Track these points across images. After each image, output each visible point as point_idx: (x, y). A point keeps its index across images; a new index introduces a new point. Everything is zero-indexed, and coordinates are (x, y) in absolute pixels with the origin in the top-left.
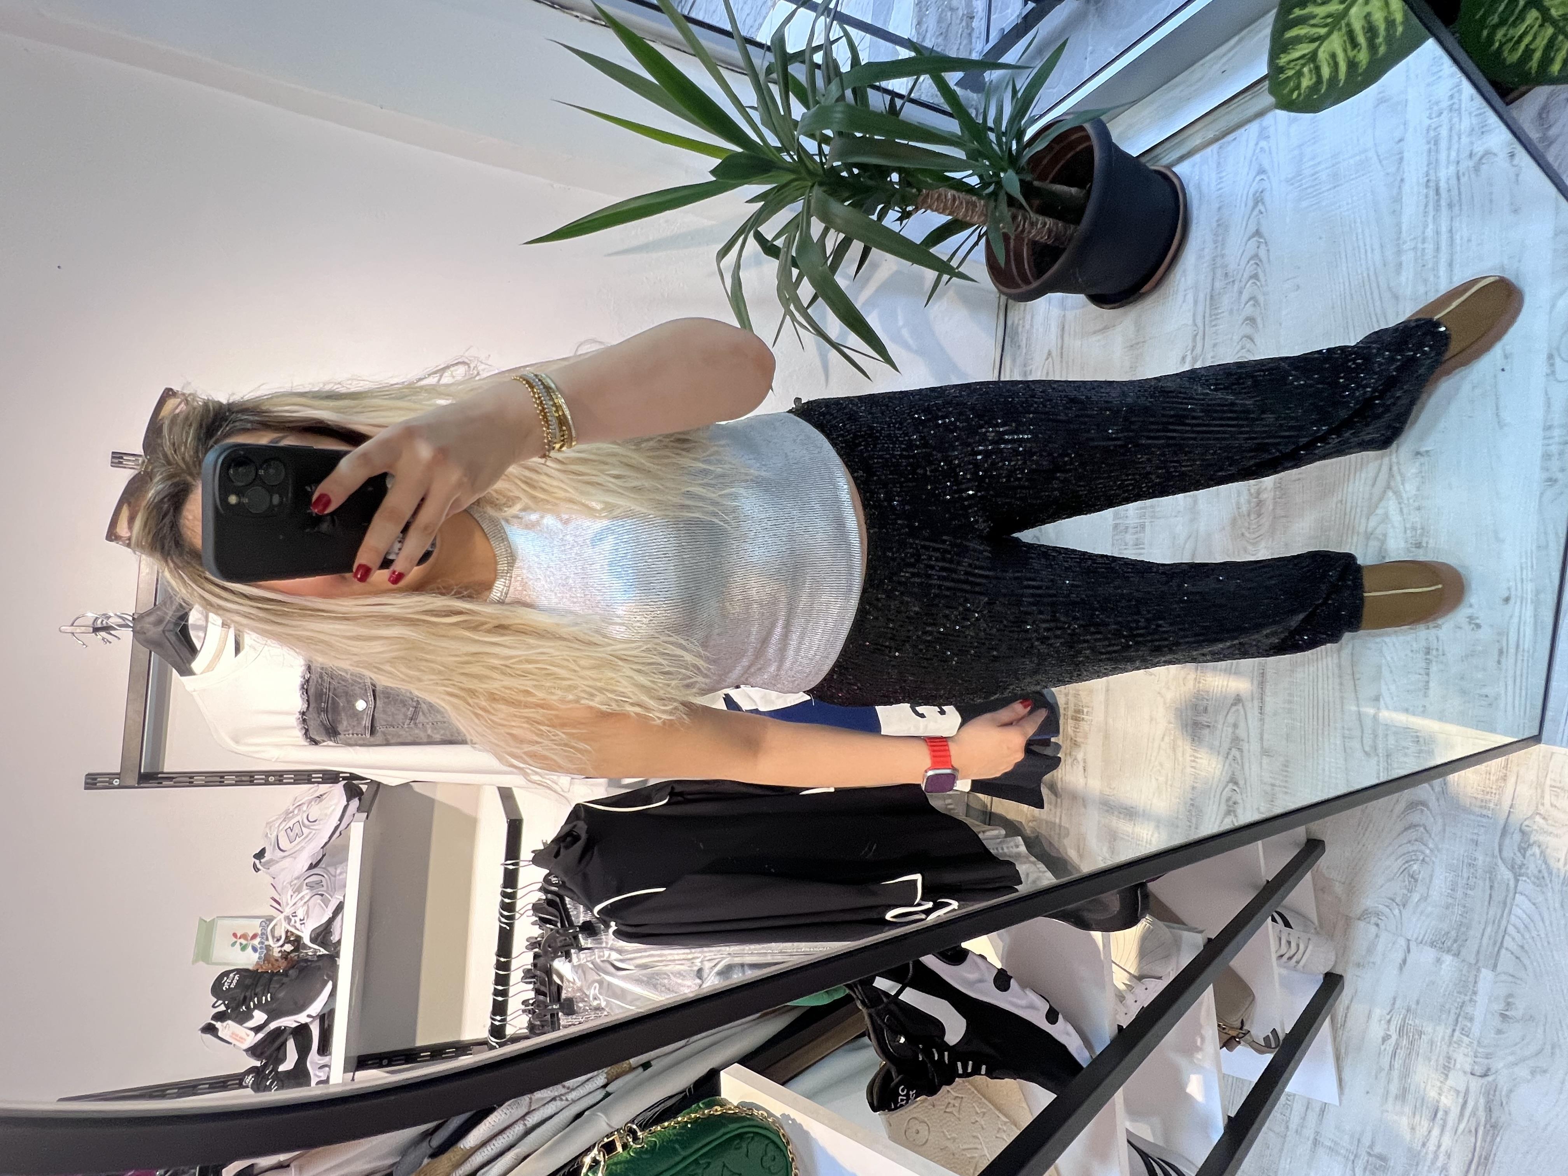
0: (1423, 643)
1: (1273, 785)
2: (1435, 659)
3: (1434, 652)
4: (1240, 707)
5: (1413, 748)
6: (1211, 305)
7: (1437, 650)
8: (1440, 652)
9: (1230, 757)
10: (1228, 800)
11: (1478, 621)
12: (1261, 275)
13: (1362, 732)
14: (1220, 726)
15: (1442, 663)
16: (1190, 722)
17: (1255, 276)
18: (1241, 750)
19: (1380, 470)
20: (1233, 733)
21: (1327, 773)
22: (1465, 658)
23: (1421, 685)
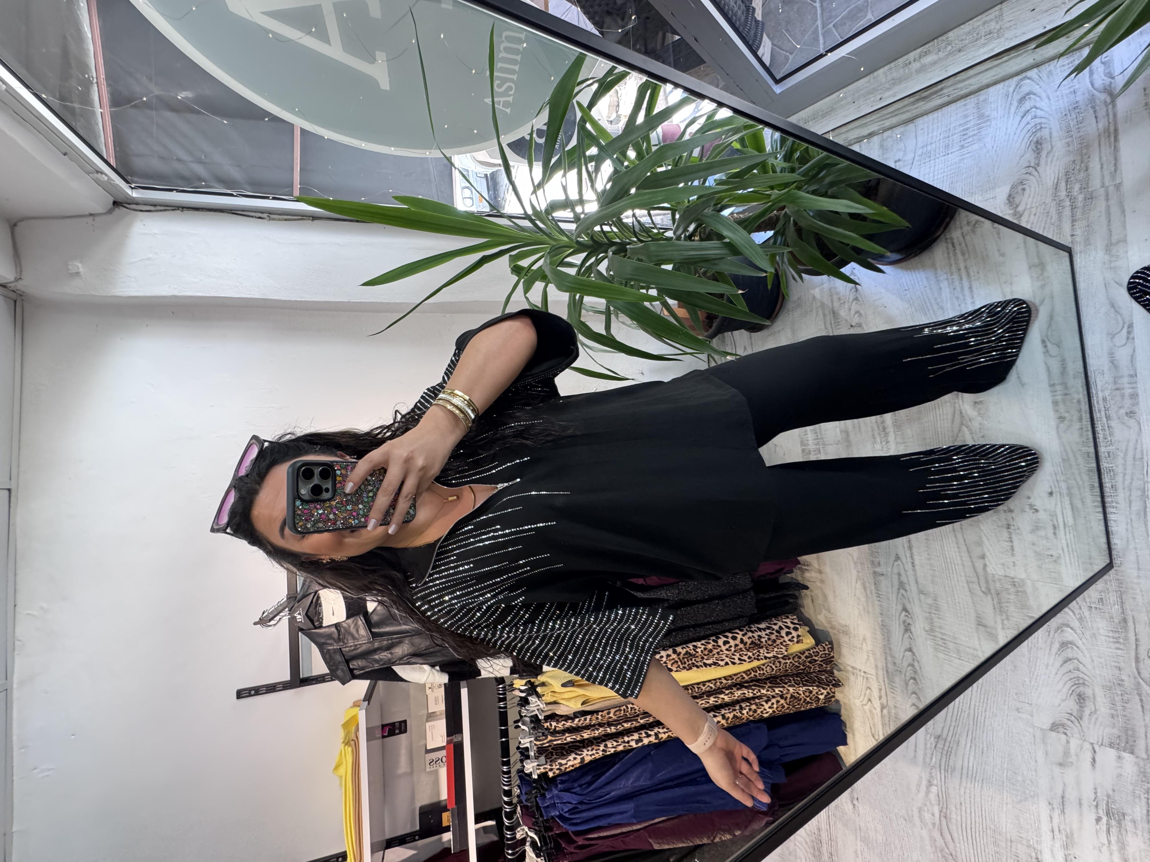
1: (930, 613)
2: (1014, 532)
3: (1013, 527)
4: (899, 562)
5: (1012, 590)
6: (834, 316)
9: (900, 595)
10: (904, 622)
11: (1035, 507)
12: (859, 298)
13: (978, 578)
14: (889, 574)
15: (1019, 534)
16: (871, 572)
17: (856, 299)
18: (906, 591)
19: (954, 414)
20: (899, 579)
21: (962, 605)
22: (1033, 531)
23: (1009, 548)
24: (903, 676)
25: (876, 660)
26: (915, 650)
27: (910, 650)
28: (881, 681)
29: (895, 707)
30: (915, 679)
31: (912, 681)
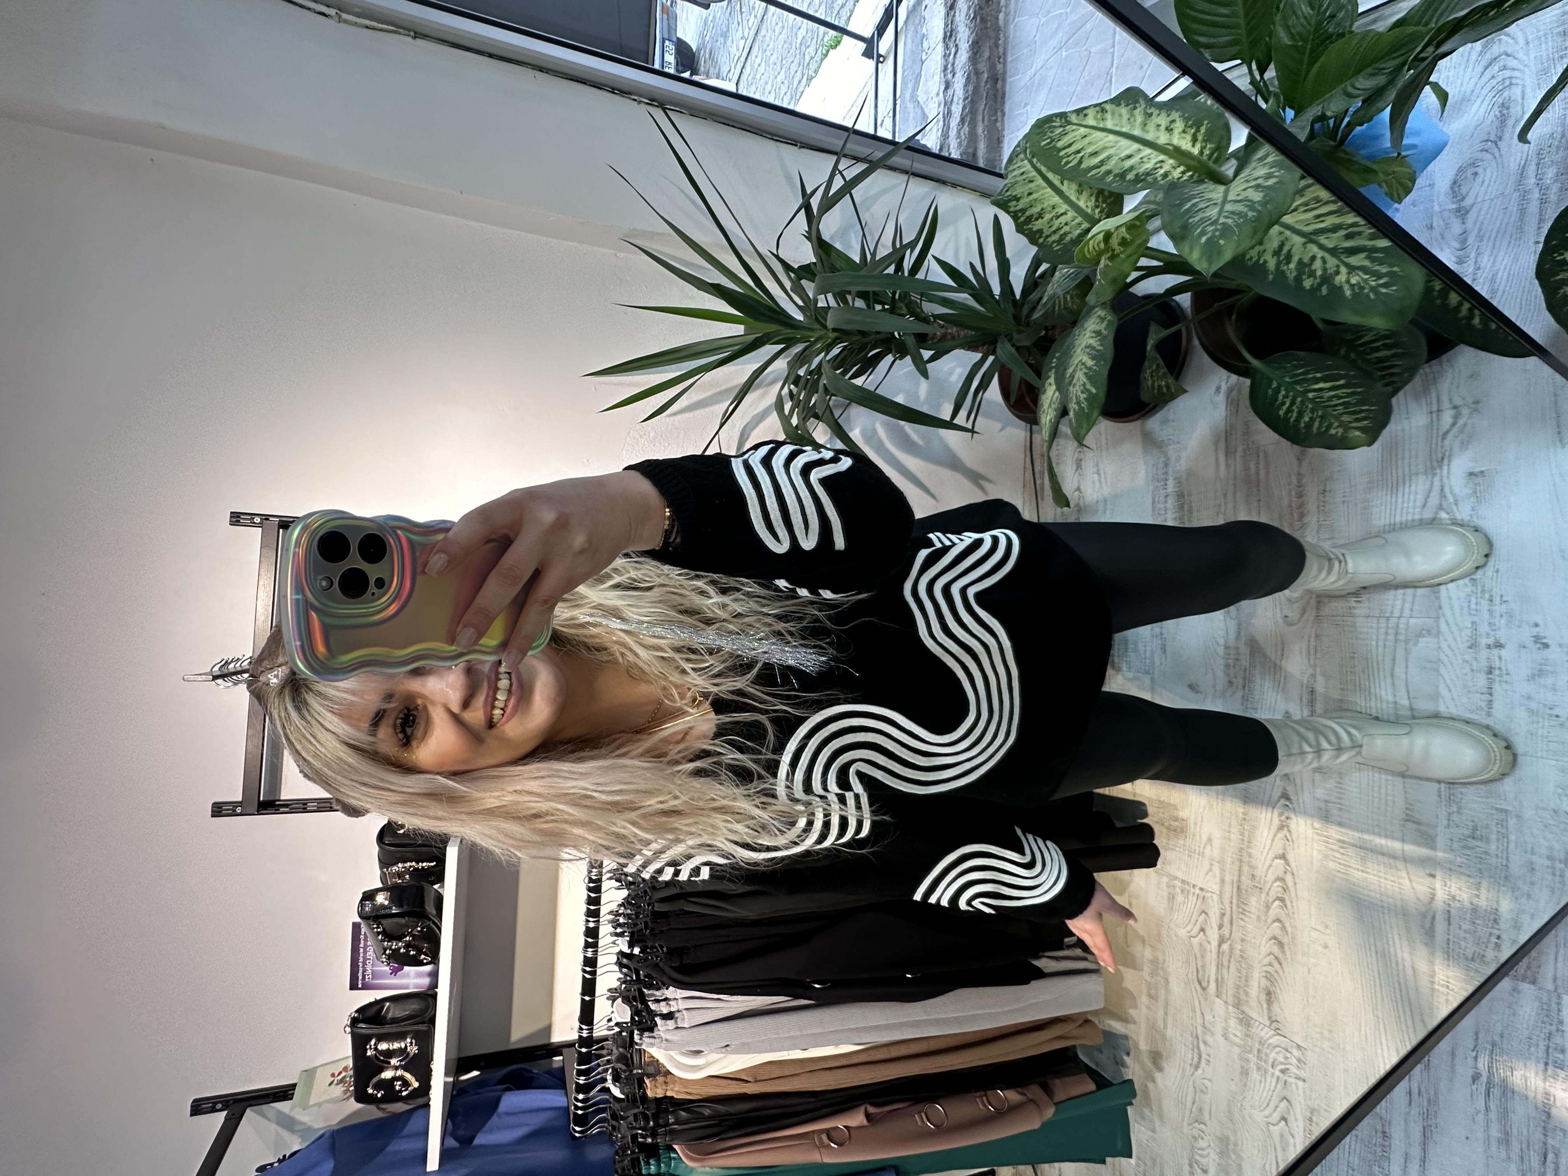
0: (1484, 664)
1: (1326, 801)
2: (1497, 679)
3: (1497, 672)
7: (1500, 669)
8: (1504, 671)
10: (1281, 814)
11: (1545, 641)
15: (1506, 682)
19: (1430, 492)
21: (1383, 791)
22: (1532, 678)
23: (1483, 704)
24: (1263, 895)
25: (1222, 870)
26: (1290, 857)
27: (1283, 857)
28: (1226, 901)
29: (1242, 940)
30: (1282, 900)
31: (1277, 903)
